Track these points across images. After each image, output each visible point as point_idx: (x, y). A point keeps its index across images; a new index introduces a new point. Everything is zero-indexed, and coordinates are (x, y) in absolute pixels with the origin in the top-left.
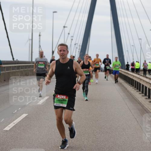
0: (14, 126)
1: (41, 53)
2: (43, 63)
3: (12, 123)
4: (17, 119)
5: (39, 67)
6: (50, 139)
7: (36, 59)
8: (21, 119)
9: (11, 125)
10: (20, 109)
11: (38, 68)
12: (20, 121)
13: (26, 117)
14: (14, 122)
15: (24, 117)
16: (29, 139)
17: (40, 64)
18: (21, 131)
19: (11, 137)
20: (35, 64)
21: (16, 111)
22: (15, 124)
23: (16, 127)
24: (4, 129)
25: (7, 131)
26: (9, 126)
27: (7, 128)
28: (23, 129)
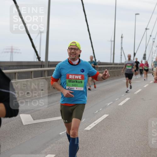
0: (94, 126)
1: (129, 56)
2: (130, 65)
3: (93, 123)
4: (98, 119)
6: (130, 140)
8: (102, 119)
9: (92, 125)
10: (101, 109)
11: (127, 69)
12: (101, 121)
13: (106, 117)
14: (95, 122)
15: (105, 117)
16: (109, 139)
17: (128, 66)
18: (101, 131)
19: (92, 137)
21: (97, 111)
22: (96, 124)
23: (96, 127)
24: (85, 129)
25: (87, 131)
26: (90, 126)
27: (88, 128)
28: (104, 130)
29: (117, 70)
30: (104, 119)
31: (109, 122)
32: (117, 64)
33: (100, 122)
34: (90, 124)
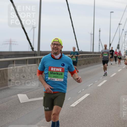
0: (78, 104)
1: (105, 46)
3: (77, 101)
4: (81, 98)
5: (104, 56)
7: (102, 51)
8: (85, 98)
9: (77, 103)
10: (83, 90)
13: (88, 96)
14: (79, 100)
15: (87, 96)
16: (91, 114)
17: (105, 54)
18: (84, 107)
19: (76, 112)
20: (102, 54)
21: (80, 91)
22: (80, 101)
23: (80, 104)
24: (71, 106)
25: (73, 107)
26: (75, 103)
27: (73, 105)
28: (86, 106)
29: (96, 58)
30: (86, 97)
31: (90, 100)
32: (96, 53)
33: (83, 100)
34: (75, 102)
